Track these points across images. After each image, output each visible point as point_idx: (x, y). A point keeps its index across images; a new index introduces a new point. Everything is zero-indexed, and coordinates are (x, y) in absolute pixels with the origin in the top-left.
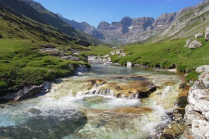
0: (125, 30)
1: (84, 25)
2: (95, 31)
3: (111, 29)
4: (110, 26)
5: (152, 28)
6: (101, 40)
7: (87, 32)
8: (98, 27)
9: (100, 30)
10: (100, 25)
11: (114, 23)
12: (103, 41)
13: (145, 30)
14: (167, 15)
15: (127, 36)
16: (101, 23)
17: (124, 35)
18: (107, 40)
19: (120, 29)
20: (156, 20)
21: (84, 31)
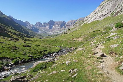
0: (51, 28)
1: (26, 24)
2: (33, 27)
3: (43, 26)
4: (42, 25)
5: (65, 27)
6: (36, 32)
8: (36, 25)
9: (37, 27)
10: (36, 24)
11: (44, 23)
12: (38, 33)
13: (61, 28)
14: (72, 21)
15: (52, 31)
16: (37, 23)
17: (50, 30)
18: (40, 33)
19: (48, 26)
20: (67, 23)
21: (27, 27)
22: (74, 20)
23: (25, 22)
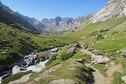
0: (57, 24)
1: (33, 20)
2: (40, 23)
3: (49, 23)
4: (49, 21)
5: (72, 24)
6: (43, 29)
7: (35, 24)
8: (42, 21)
9: (43, 23)
10: (43, 20)
11: (51, 19)
12: (45, 29)
13: (68, 24)
14: (79, 17)
15: (58, 27)
16: (43, 19)
17: (56, 27)
18: (47, 29)
19: (54, 23)
20: (74, 19)
21: (34, 23)
22: (82, 16)
23: (32, 18)
